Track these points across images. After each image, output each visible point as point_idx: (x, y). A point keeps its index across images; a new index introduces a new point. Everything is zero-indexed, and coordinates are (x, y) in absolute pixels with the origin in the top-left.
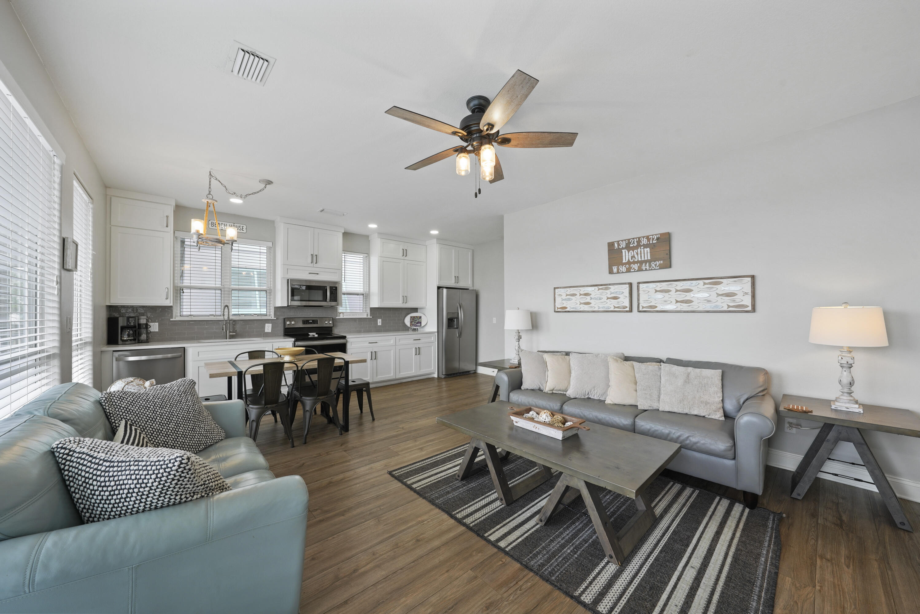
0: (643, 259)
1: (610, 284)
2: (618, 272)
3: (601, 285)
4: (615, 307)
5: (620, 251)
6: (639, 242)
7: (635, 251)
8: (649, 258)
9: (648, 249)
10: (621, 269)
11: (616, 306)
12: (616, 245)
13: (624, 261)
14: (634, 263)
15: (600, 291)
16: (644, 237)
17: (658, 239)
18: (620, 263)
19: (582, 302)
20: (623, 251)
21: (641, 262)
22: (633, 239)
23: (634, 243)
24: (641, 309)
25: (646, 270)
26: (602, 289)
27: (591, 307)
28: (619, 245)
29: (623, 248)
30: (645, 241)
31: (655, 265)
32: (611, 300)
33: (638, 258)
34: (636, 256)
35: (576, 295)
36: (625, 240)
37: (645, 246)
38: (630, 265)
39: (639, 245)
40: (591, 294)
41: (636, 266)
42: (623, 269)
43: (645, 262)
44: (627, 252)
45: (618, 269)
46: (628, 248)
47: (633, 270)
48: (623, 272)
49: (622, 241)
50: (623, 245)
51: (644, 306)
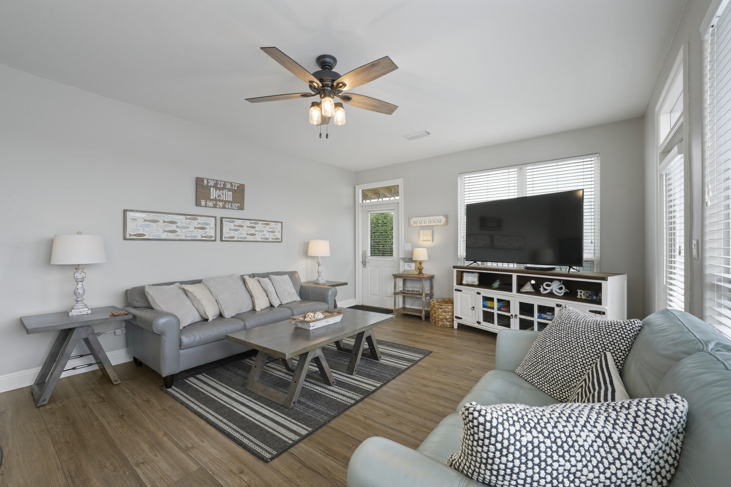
0: (227, 199)
1: (198, 216)
2: (206, 206)
3: (190, 215)
4: (202, 237)
5: (208, 188)
6: (225, 185)
7: (221, 191)
8: (231, 200)
9: (231, 193)
10: (208, 203)
11: (204, 235)
12: (205, 182)
13: (212, 198)
14: (220, 201)
15: (188, 220)
16: (228, 182)
17: (238, 187)
18: (208, 198)
19: (166, 230)
20: (212, 189)
21: (225, 202)
22: (221, 181)
23: (220, 185)
24: (224, 239)
25: (228, 208)
26: (189, 219)
27: (178, 236)
28: (208, 182)
29: (211, 186)
30: (229, 186)
31: (235, 206)
32: (198, 230)
33: (223, 198)
34: (222, 196)
35: (159, 221)
36: (214, 180)
37: (229, 190)
38: (216, 202)
39: (224, 188)
40: (177, 223)
41: (221, 204)
42: (211, 204)
43: (229, 202)
44: (214, 190)
45: (206, 204)
46: (215, 187)
47: (219, 207)
48: (210, 207)
49: (211, 180)
50: (212, 183)
51: (226, 236)
